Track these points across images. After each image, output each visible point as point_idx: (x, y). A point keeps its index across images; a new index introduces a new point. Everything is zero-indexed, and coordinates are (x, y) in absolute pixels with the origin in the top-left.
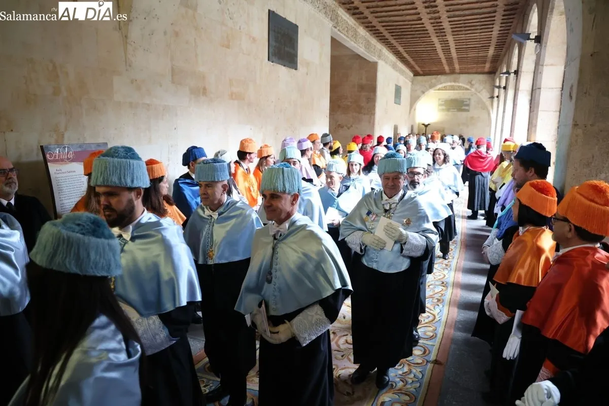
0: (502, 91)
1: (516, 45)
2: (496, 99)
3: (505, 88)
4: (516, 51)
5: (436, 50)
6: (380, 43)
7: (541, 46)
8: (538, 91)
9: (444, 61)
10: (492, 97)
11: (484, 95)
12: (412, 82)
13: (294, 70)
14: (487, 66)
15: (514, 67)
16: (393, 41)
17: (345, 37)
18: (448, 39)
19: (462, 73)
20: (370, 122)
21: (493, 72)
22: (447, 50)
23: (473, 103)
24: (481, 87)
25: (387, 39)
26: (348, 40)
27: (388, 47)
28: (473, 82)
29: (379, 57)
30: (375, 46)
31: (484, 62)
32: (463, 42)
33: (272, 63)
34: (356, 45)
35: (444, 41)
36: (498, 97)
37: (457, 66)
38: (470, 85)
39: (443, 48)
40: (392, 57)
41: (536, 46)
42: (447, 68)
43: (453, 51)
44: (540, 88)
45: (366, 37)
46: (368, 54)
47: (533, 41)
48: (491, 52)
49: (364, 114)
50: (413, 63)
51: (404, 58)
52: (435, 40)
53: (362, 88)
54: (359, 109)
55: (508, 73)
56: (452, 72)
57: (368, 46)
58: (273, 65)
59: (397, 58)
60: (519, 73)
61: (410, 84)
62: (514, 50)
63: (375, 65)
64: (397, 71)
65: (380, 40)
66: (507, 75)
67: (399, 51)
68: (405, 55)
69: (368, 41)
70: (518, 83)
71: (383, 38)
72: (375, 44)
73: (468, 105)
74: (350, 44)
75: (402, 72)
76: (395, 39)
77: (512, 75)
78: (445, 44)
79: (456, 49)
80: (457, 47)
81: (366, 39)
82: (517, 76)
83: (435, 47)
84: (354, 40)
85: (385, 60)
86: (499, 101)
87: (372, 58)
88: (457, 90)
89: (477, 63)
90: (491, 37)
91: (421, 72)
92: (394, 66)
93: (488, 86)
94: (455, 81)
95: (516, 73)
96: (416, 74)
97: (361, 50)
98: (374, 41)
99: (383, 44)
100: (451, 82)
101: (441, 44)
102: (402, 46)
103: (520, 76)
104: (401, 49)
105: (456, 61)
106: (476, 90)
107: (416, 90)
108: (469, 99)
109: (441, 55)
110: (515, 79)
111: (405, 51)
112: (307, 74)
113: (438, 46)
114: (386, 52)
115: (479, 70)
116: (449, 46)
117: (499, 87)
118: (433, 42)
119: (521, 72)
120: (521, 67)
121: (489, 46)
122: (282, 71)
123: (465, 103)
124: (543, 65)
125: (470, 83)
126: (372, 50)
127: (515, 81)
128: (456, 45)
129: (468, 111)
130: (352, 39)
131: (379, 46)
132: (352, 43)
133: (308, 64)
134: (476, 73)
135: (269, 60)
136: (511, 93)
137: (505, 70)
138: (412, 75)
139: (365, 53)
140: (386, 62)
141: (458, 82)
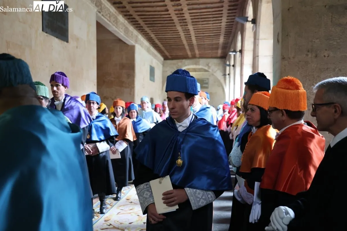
0: (232, 67)
1: (239, 33)
2: (227, 76)
3: (233, 66)
4: (239, 38)
5: (180, 37)
6: (136, 30)
7: (256, 26)
8: (257, 58)
9: (187, 47)
10: (225, 75)
11: (219, 74)
12: (163, 65)
13: (65, 43)
14: (220, 52)
15: (239, 47)
16: (147, 29)
17: (108, 22)
18: (189, 28)
19: (201, 57)
20: (130, 94)
21: (224, 57)
22: (188, 38)
23: (211, 82)
24: (216, 69)
25: (142, 27)
26: (111, 24)
27: (143, 34)
28: (210, 65)
29: (136, 41)
30: (132, 32)
31: (217, 49)
32: (201, 31)
33: (46, 34)
34: (117, 29)
35: (186, 30)
36: (229, 74)
37: (197, 52)
38: (207, 67)
39: (186, 36)
40: (146, 43)
41: (253, 27)
42: (189, 53)
43: (193, 38)
44: (258, 56)
45: (125, 24)
46: (126, 38)
47: (251, 22)
48: (222, 40)
49: (126, 88)
50: (163, 48)
51: (156, 44)
52: (179, 28)
53: (123, 66)
54: (121, 84)
55: (235, 51)
56: (194, 57)
57: (126, 31)
58: (47, 36)
59: (150, 44)
60: (243, 51)
61: (161, 66)
62: (238, 38)
63: (132, 48)
64: (150, 54)
65: (137, 27)
66: (234, 53)
67: (152, 38)
68: (157, 41)
69: (127, 28)
70: (242, 60)
71: (139, 26)
72: (132, 31)
73: (207, 83)
74: (112, 28)
75: (155, 56)
76: (148, 27)
77: (238, 53)
78: (187, 32)
79: (196, 37)
80: (196, 35)
81: (125, 26)
82: (242, 54)
83: (180, 35)
84: (116, 25)
85: (141, 45)
86: (230, 78)
87: (130, 42)
88: (198, 72)
89: (212, 49)
90: (221, 28)
91: (170, 57)
92: (148, 51)
93: (221, 67)
94: (196, 64)
95: (241, 51)
96: (166, 58)
97: (121, 34)
98: (131, 28)
99: (139, 31)
100: (193, 64)
101: (184, 32)
102: (154, 34)
103: (244, 53)
104: (153, 36)
105: (196, 47)
106: (213, 70)
107: (166, 71)
108: (208, 79)
109: (185, 42)
110: (240, 56)
111: (157, 38)
112: (77, 47)
113: (182, 35)
114: (141, 38)
115: (214, 55)
116: (190, 34)
117: (229, 65)
118: (178, 30)
119: (244, 50)
120: (244, 47)
121: (220, 35)
122: (55, 42)
123: (205, 82)
124: (258, 39)
125: (208, 65)
126: (130, 35)
127: (240, 57)
128: (195, 34)
129: (207, 88)
130: (114, 24)
131: (135, 32)
132: (114, 27)
133: (77, 39)
134: (212, 58)
135: (43, 30)
136: (238, 69)
137: (232, 50)
138: (162, 59)
139: (125, 37)
140: (142, 46)
141: (199, 65)
